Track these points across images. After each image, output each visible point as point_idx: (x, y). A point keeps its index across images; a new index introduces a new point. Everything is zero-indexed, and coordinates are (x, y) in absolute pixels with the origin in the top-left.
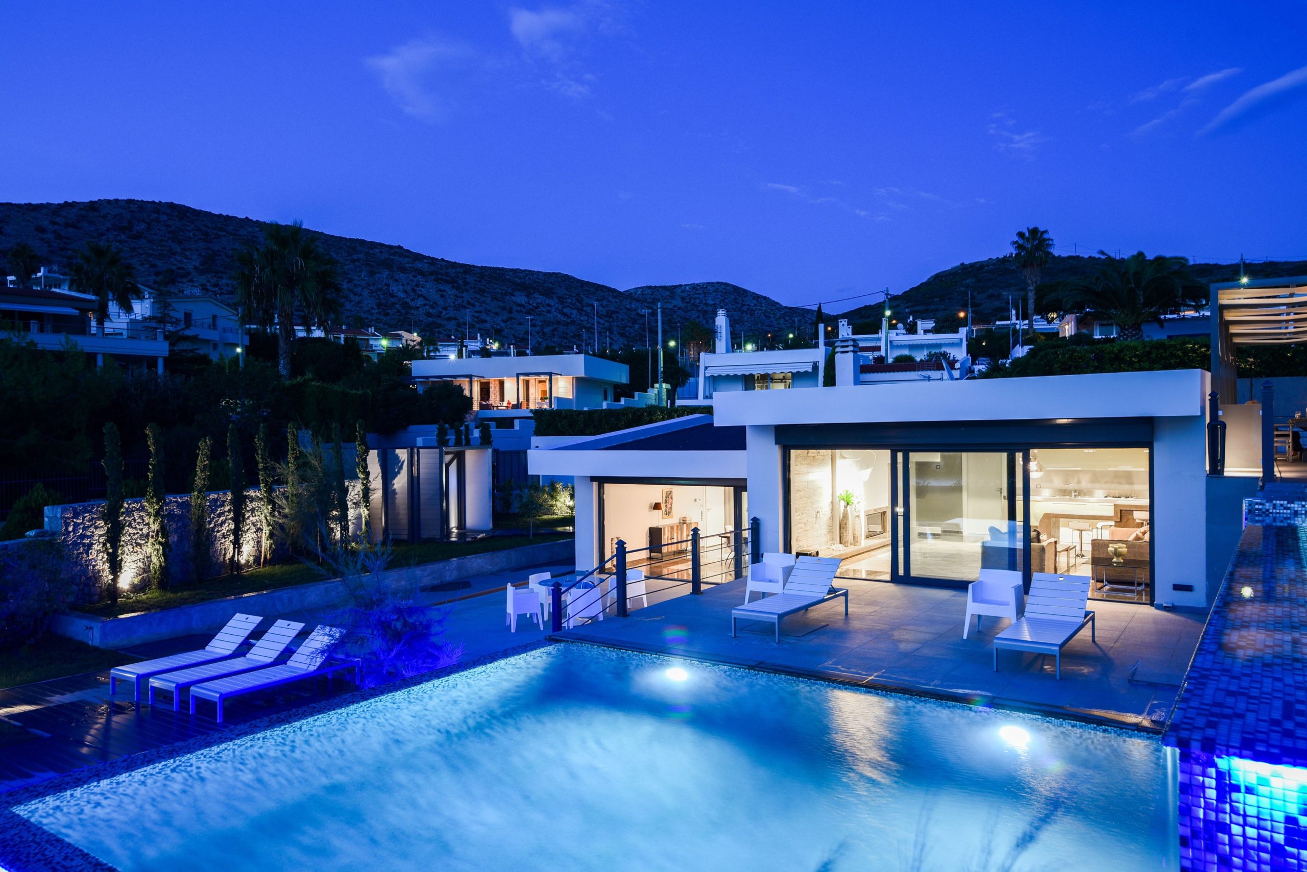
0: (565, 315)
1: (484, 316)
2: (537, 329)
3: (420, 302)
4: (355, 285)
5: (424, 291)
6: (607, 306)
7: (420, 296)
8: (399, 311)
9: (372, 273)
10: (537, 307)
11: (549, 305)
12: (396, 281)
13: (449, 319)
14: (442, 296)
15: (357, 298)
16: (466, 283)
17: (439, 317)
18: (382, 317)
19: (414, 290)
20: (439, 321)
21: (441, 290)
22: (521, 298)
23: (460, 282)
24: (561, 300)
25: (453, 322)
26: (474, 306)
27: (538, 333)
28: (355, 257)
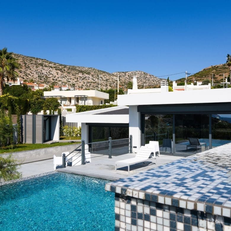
0: (93, 80)
1: (69, 80)
2: (86, 84)
3: (51, 76)
4: (32, 71)
5: (52, 73)
6: (106, 77)
7: (51, 74)
8: (44, 78)
9: (37, 67)
10: (85, 78)
11: (89, 77)
12: (44, 69)
13: (59, 81)
14: (57, 74)
15: (32, 74)
16: (64, 70)
17: (56, 80)
18: (39, 80)
19: (49, 72)
20: (56, 81)
21: (57, 72)
22: (80, 75)
23: (63, 70)
24: (92, 76)
25: (60, 82)
26: (67, 77)
27: (85, 85)
28: (32, 62)
